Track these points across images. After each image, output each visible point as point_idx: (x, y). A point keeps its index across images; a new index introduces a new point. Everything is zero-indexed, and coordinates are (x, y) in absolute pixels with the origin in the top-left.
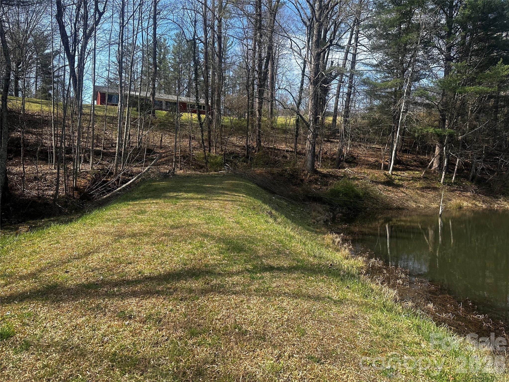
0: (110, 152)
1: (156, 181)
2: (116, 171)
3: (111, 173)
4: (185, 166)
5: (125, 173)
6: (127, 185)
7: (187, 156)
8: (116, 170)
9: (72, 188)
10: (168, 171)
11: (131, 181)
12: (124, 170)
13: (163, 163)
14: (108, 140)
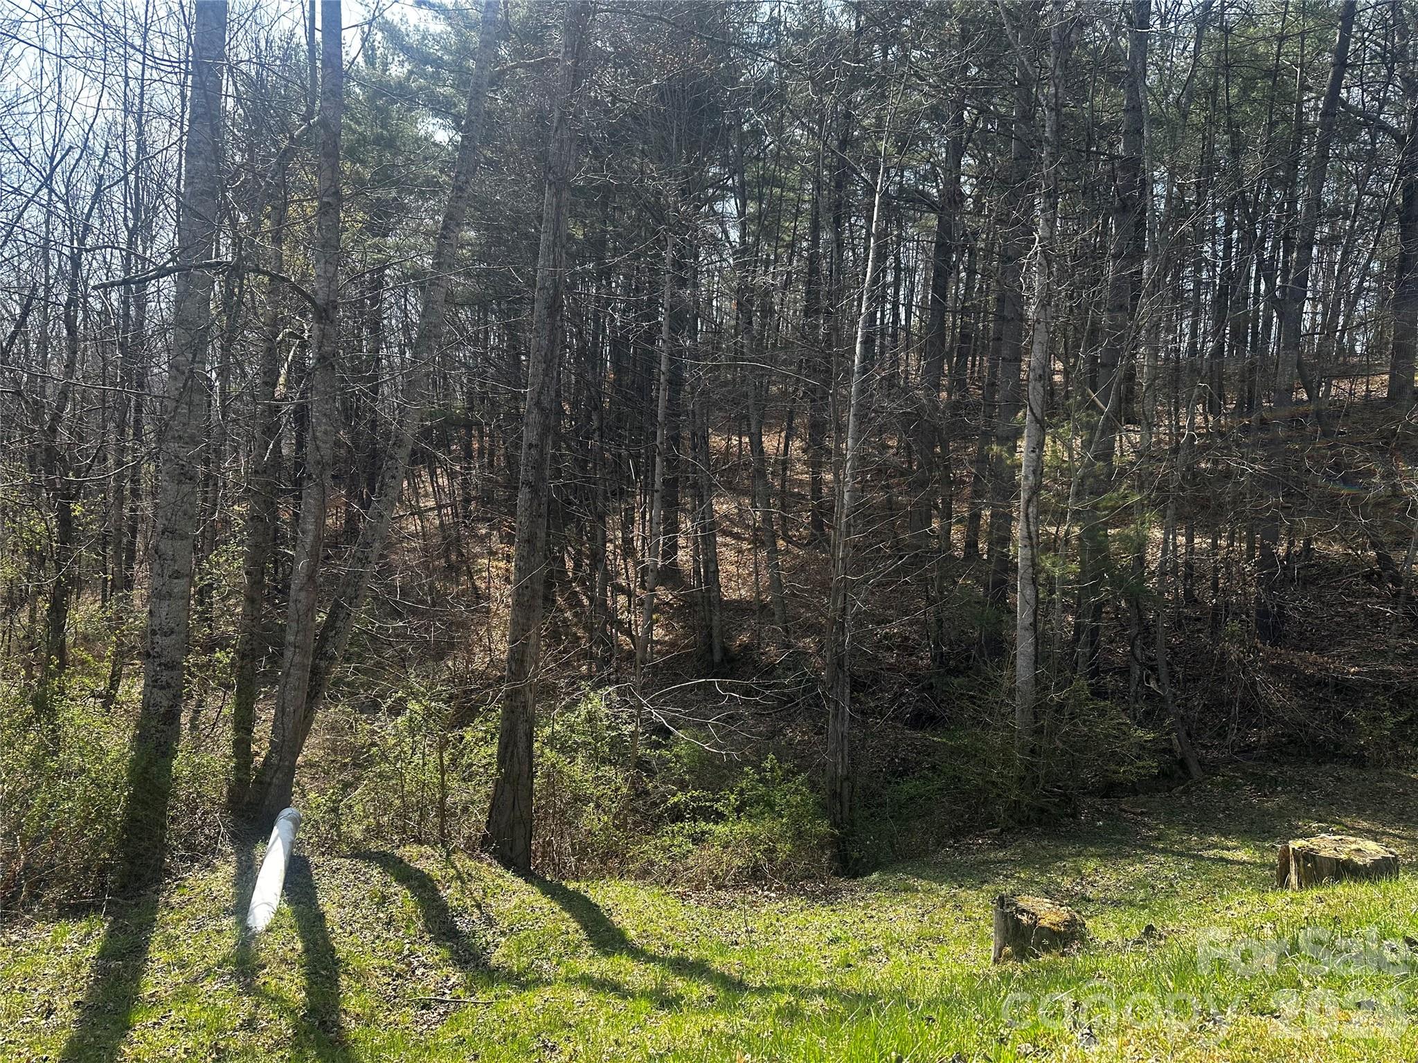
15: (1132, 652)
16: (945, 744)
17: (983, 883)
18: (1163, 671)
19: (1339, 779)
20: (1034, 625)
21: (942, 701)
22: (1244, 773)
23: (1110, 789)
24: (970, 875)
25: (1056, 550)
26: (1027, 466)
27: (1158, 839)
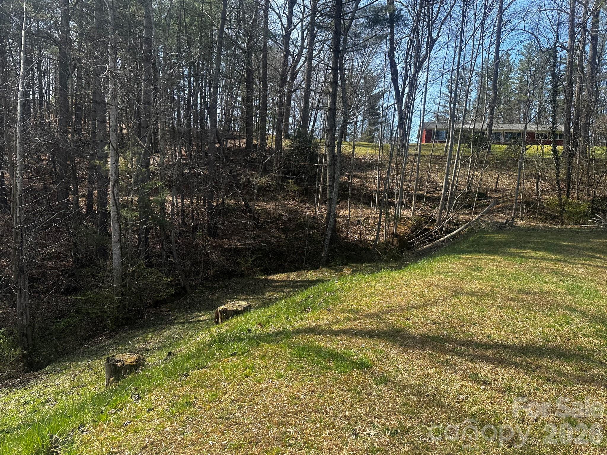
0: (433, 196)
1: (488, 233)
2: (440, 219)
3: (434, 221)
4: (528, 215)
5: (450, 221)
6: (452, 236)
7: (532, 203)
8: (440, 217)
9: (392, 234)
10: (504, 221)
11: (457, 231)
12: (449, 218)
13: (498, 211)
14: (433, 182)
15: (162, 247)
16: (81, 299)
17: (102, 356)
18: (175, 253)
19: (236, 283)
20: (120, 240)
21: (80, 280)
22: (206, 287)
23: (157, 304)
24: (96, 354)
25: (128, 207)
26: (112, 170)
27: (175, 319)
